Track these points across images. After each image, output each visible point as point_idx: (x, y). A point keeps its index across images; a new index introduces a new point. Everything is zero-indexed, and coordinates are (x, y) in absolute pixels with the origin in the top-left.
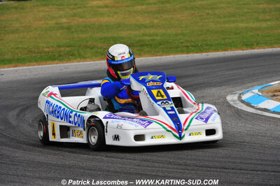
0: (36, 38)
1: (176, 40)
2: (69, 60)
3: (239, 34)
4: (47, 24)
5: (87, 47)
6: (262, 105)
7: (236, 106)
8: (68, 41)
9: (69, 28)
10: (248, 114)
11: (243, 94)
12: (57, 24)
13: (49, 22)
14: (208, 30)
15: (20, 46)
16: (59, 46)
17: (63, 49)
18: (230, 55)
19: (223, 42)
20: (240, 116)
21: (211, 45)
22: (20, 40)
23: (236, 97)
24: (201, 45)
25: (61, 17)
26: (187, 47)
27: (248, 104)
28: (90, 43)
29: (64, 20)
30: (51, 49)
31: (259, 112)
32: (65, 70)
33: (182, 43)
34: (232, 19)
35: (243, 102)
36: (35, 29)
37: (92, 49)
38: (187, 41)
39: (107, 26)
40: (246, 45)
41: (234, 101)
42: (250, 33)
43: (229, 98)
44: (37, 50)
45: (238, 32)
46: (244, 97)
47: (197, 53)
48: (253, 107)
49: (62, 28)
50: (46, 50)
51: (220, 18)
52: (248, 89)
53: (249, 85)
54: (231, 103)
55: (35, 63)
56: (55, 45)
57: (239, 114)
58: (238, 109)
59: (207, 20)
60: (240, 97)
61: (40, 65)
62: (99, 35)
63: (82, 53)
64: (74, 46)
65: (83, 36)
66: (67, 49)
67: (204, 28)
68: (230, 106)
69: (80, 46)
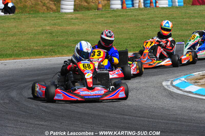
0: (28, 40)
1: (126, 42)
2: (52, 56)
4: (36, 30)
5: (63, 46)
6: (187, 89)
7: (169, 89)
8: (51, 42)
9: (51, 33)
10: (178, 95)
11: (174, 81)
12: (43, 30)
13: (39, 29)
14: (148, 36)
15: (17, 45)
16: (45, 46)
17: (47, 48)
20: (172, 96)
22: (17, 41)
23: (169, 83)
25: (45, 25)
26: (133, 47)
27: (178, 88)
28: (66, 44)
29: (48, 28)
30: (39, 48)
31: (186, 94)
32: (49, 63)
33: (130, 44)
35: (174, 86)
36: (28, 33)
37: (67, 48)
38: (133, 43)
39: (77, 32)
41: (168, 86)
43: (164, 84)
44: (29, 48)
46: (174, 83)
48: (181, 90)
49: (47, 33)
50: (35, 48)
52: (177, 77)
53: (178, 75)
54: (166, 87)
55: (28, 57)
56: (42, 45)
57: (171, 95)
58: (171, 91)
59: (147, 29)
60: (172, 83)
61: (30, 58)
62: (72, 38)
63: (61, 51)
64: (55, 46)
65: (62, 39)
66: (50, 48)
67: (145, 35)
68: (165, 89)
69: (59, 46)
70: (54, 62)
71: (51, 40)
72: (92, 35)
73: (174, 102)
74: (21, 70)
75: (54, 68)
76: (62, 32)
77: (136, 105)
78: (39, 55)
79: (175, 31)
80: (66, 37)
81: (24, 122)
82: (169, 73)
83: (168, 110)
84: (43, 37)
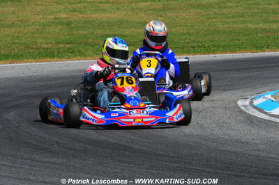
0: (33, 33)
1: (182, 39)
2: (69, 58)
3: (248, 35)
4: (46, 19)
5: (86, 44)
6: (275, 112)
7: (247, 112)
8: (68, 37)
9: (68, 24)
10: (261, 120)
11: (255, 99)
12: (56, 19)
13: (51, 17)
14: (215, 30)
15: (17, 41)
16: (59, 43)
17: (62, 46)
18: (238, 57)
19: (232, 44)
20: (252, 122)
21: (219, 46)
22: (16, 35)
23: (247, 102)
24: (209, 46)
25: (59, 12)
26: (194, 47)
27: (261, 110)
28: (90, 40)
29: (64, 15)
30: (50, 46)
31: (273, 119)
32: (64, 69)
33: (188, 43)
34: (240, 19)
35: (255, 107)
36: (33, 23)
37: (93, 46)
38: (194, 41)
39: (108, 22)
40: (256, 47)
41: (245, 106)
42: (260, 35)
43: (240, 103)
44: (35, 47)
45: (247, 33)
46: (256, 103)
47: (204, 54)
48: (266, 113)
49: (62, 23)
50: (44, 46)
51: (229, 17)
52: (260, 94)
53: (260, 90)
54: (243, 108)
55: (33, 60)
56: (54, 42)
57: (251, 120)
58: (250, 115)
59: (214, 20)
60: (251, 103)
61: (37, 62)
63: (83, 51)
64: (74, 43)
65: (84, 32)
66: (67, 45)
67: (211, 28)
68: (241, 111)
69: (80, 43)
70: (72, 68)
71: (69, 35)
72: (130, 28)
73: (254, 131)
74: (22, 80)
75: (73, 77)
76: (86, 22)
77: (197, 135)
78: (50, 57)
79: (257, 24)
80: (91, 30)
81: (26, 159)
82: (247, 88)
83: (246, 143)
84: (57, 30)
